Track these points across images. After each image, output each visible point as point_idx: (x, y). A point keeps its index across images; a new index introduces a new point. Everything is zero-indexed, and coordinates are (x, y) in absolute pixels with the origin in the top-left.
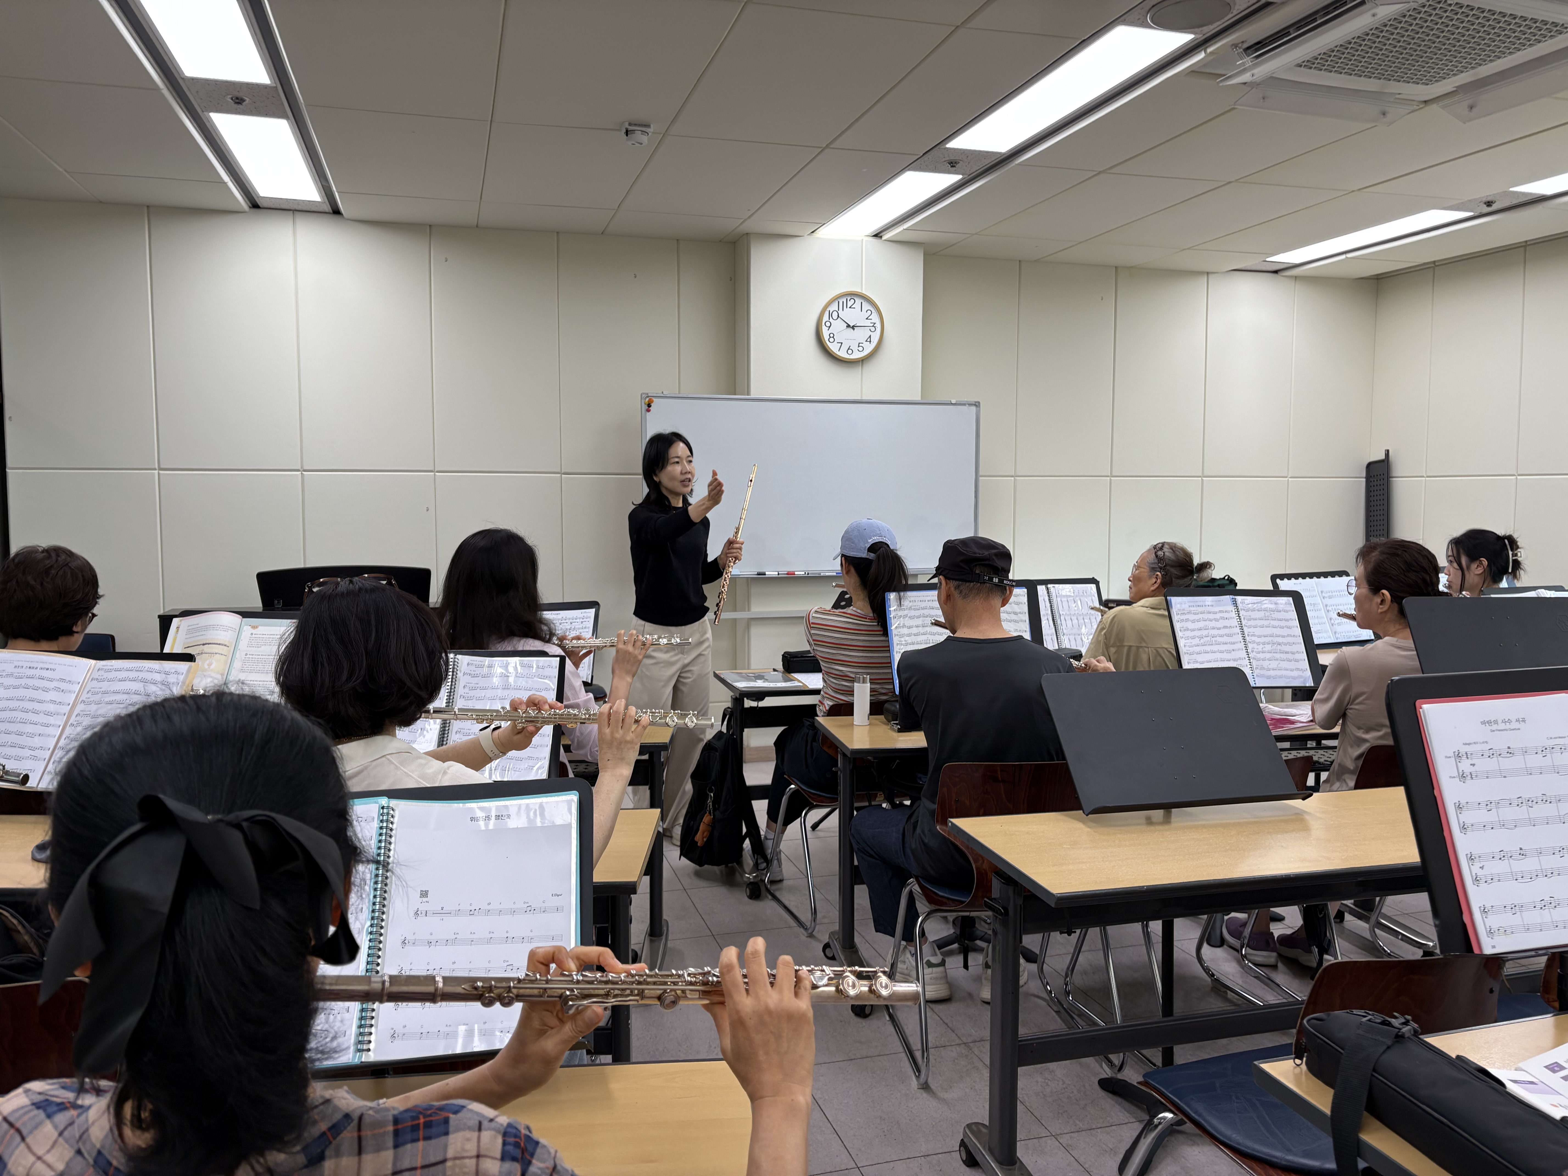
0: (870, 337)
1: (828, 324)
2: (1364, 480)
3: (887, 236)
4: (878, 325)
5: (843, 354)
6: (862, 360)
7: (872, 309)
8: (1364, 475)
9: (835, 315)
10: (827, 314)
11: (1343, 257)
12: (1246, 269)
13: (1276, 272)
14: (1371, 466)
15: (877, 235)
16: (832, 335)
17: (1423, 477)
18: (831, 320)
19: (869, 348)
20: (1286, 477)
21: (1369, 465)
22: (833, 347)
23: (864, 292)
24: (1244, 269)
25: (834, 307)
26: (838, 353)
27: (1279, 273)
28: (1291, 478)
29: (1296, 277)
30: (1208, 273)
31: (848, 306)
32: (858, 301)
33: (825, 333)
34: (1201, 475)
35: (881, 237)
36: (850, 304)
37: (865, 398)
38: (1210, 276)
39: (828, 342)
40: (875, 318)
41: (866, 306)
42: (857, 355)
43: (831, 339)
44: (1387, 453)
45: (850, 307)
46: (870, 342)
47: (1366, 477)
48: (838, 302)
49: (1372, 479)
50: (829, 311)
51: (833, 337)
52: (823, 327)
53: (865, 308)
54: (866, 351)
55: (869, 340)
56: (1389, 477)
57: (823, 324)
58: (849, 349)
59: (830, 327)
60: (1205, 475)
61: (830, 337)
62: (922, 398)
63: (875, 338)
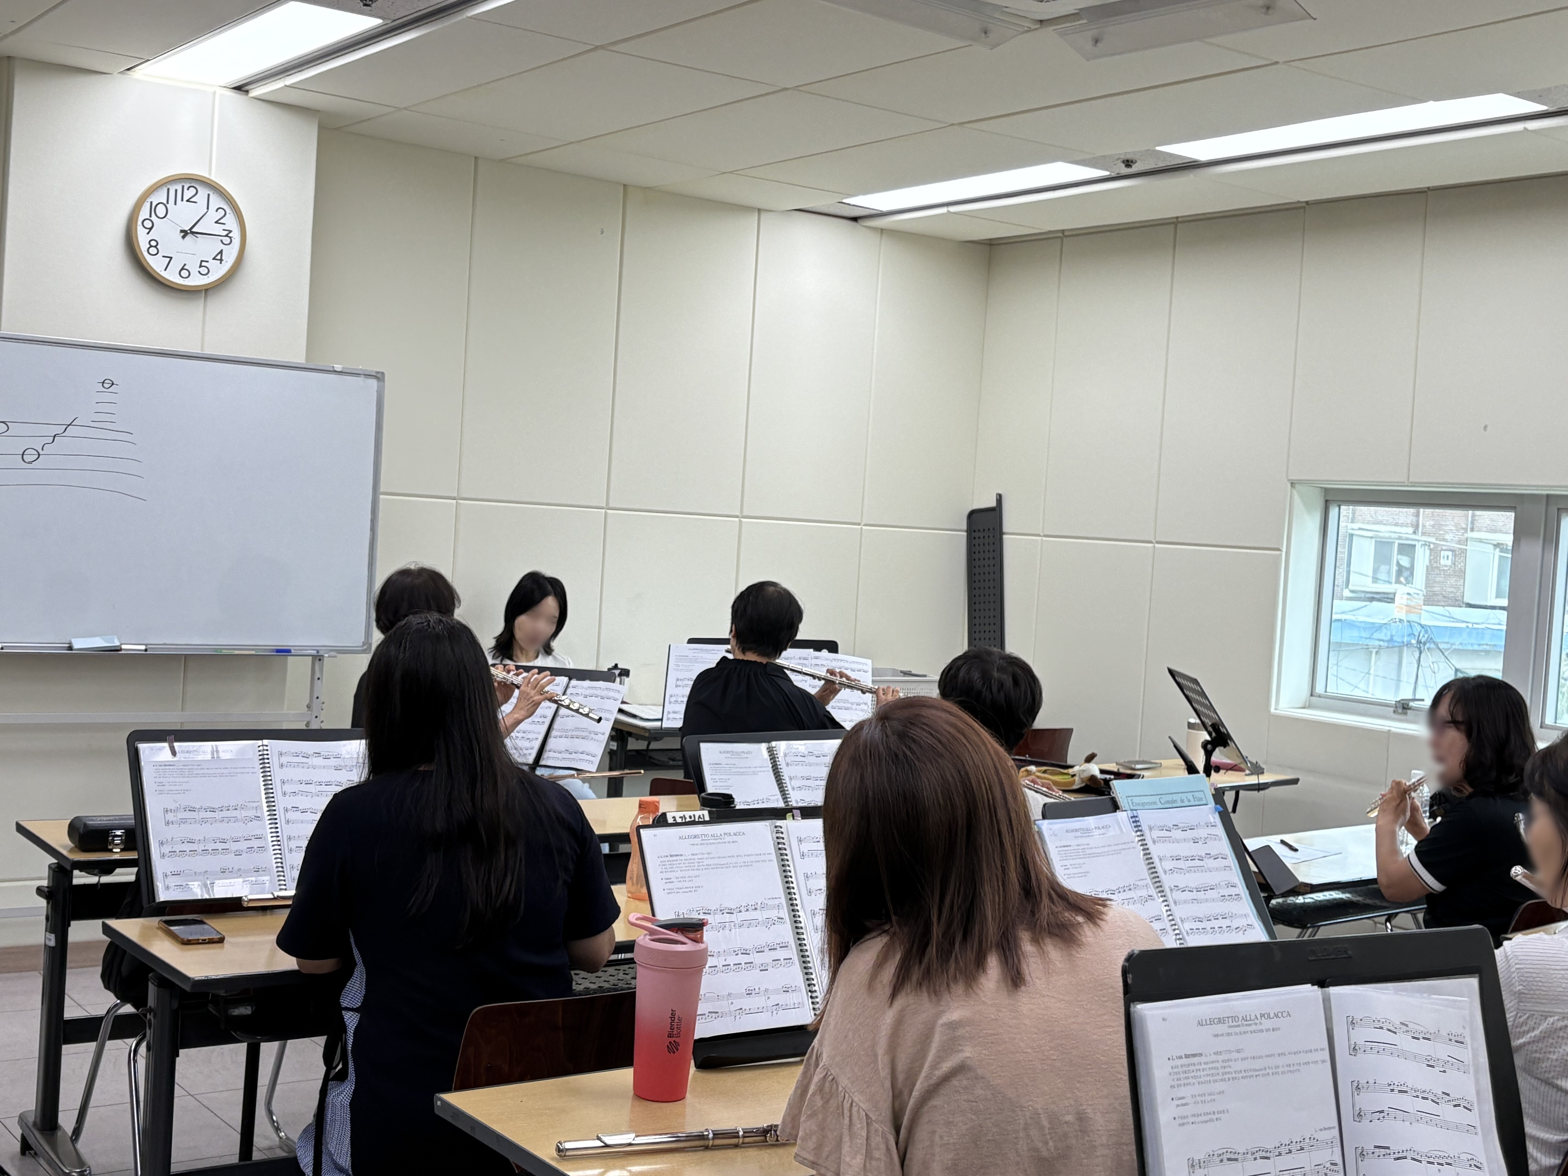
0: (221, 252)
1: (148, 224)
2: (965, 534)
3: (258, 91)
4: (236, 235)
5: (172, 276)
6: (206, 290)
7: (225, 207)
8: (965, 527)
9: (161, 210)
10: (147, 206)
11: (944, 210)
12: (814, 210)
13: (855, 219)
14: (974, 515)
15: (241, 88)
16: (154, 243)
17: (1039, 535)
18: (154, 218)
19: (218, 271)
20: (859, 524)
21: (972, 514)
22: (156, 264)
23: (215, 177)
24: (810, 209)
25: (160, 197)
26: (165, 274)
27: (859, 221)
28: (865, 525)
29: (882, 231)
30: (759, 210)
31: (185, 198)
32: (203, 192)
33: (143, 239)
34: (738, 514)
35: (247, 92)
36: (188, 194)
37: (208, 351)
38: (764, 216)
39: (146, 254)
40: (231, 222)
41: (216, 201)
42: (196, 281)
43: (153, 251)
44: (999, 499)
45: (188, 201)
46: (221, 260)
47: (967, 531)
48: (168, 189)
49: (976, 535)
50: (151, 203)
51: (155, 247)
52: (140, 228)
53: (213, 205)
54: (213, 275)
55: (219, 257)
56: (1001, 533)
57: (140, 223)
58: (183, 269)
59: (151, 229)
60: (745, 514)
61: (151, 246)
62: (307, 359)
63: (231, 255)
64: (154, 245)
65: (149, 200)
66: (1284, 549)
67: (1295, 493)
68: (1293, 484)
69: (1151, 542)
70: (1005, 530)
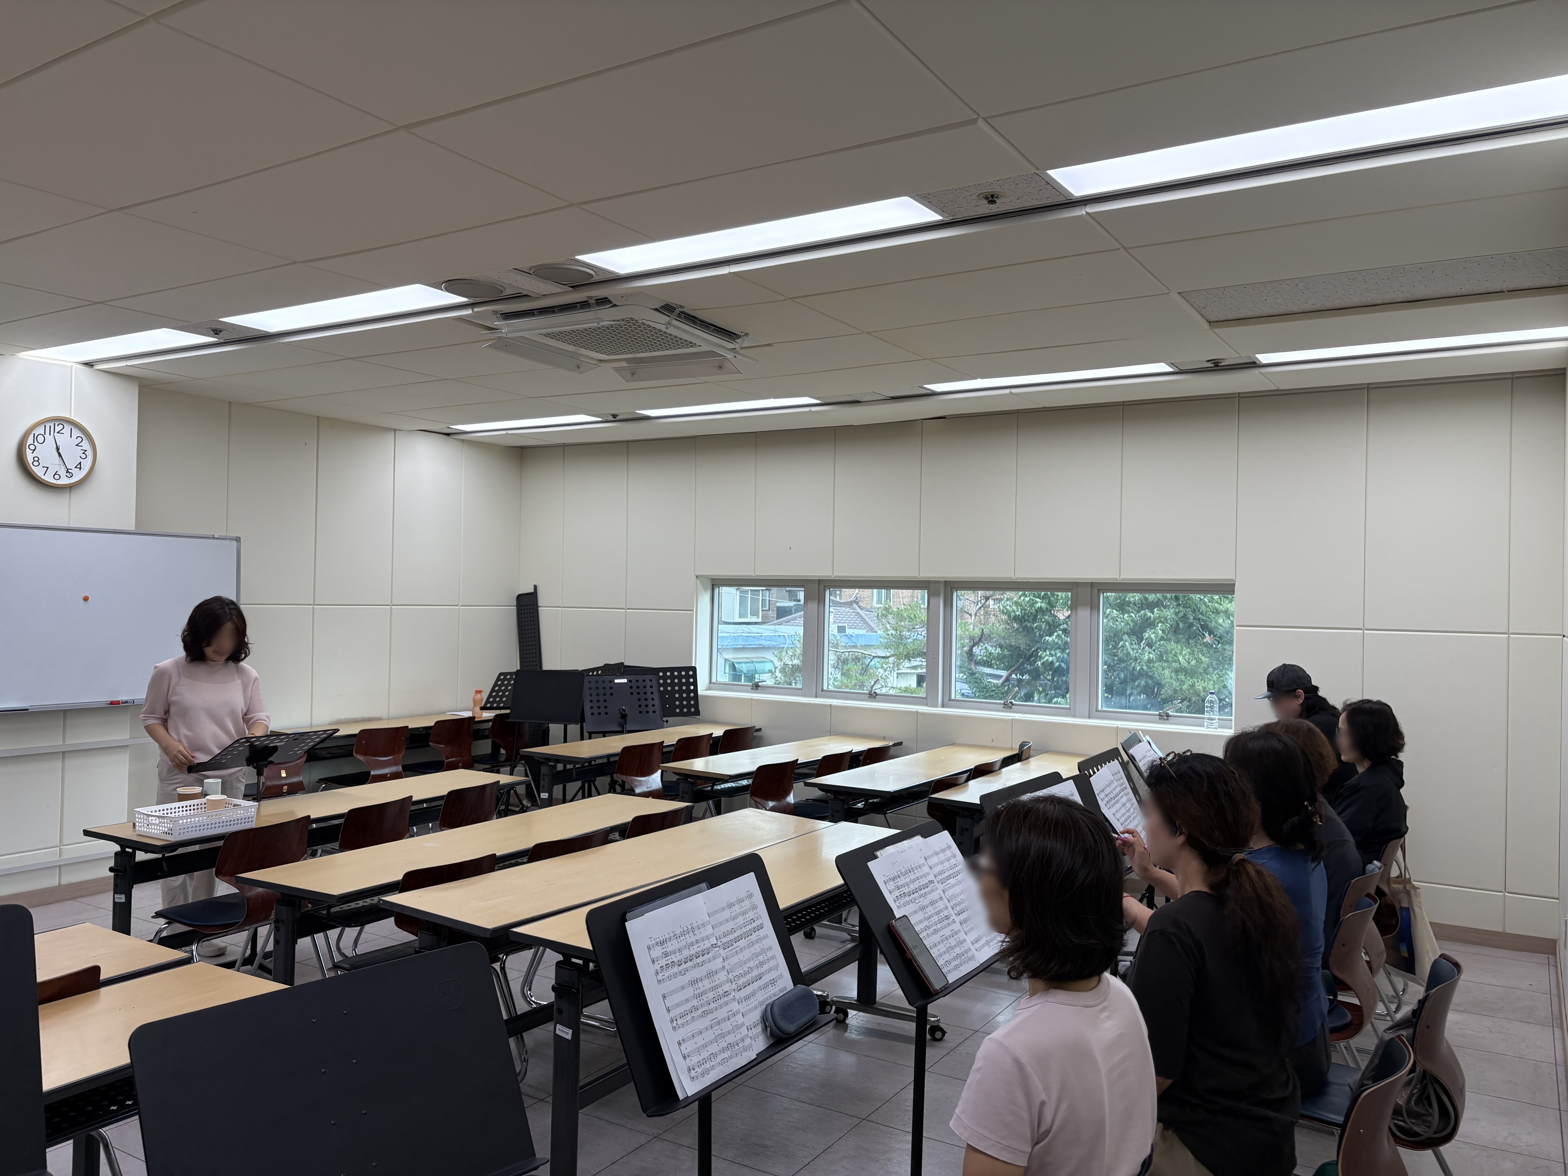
0: (80, 463)
1: (32, 447)
2: (515, 608)
3: (102, 366)
4: (90, 453)
5: (49, 478)
6: (70, 487)
7: (83, 436)
8: (515, 604)
9: (41, 439)
10: (32, 435)
11: (504, 432)
12: (429, 430)
13: (448, 434)
15: (89, 364)
16: (36, 459)
17: (560, 607)
18: (36, 443)
19: (78, 476)
20: (458, 606)
21: (520, 597)
22: (38, 471)
23: (73, 418)
24: (425, 430)
25: (40, 430)
26: (43, 477)
27: (452, 436)
28: (461, 606)
29: (463, 440)
30: (397, 430)
31: (56, 431)
32: (67, 428)
33: (29, 456)
34: (390, 604)
35: (92, 365)
36: (58, 429)
37: (73, 525)
38: (398, 433)
39: (31, 465)
40: (86, 445)
41: (76, 433)
42: (65, 481)
43: (36, 463)
44: (535, 587)
45: (58, 433)
46: (80, 468)
47: (516, 606)
48: (45, 426)
49: (523, 608)
50: (34, 434)
51: (38, 461)
52: (28, 450)
53: (75, 435)
54: (75, 477)
55: (79, 466)
56: (538, 607)
57: (27, 447)
58: (55, 474)
59: (34, 450)
60: (394, 603)
61: (35, 461)
62: (136, 527)
63: (87, 465)
64: (37, 460)
65: (33, 433)
66: (695, 610)
67: (698, 581)
68: (697, 577)
69: (624, 609)
70: (539, 605)
